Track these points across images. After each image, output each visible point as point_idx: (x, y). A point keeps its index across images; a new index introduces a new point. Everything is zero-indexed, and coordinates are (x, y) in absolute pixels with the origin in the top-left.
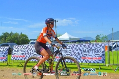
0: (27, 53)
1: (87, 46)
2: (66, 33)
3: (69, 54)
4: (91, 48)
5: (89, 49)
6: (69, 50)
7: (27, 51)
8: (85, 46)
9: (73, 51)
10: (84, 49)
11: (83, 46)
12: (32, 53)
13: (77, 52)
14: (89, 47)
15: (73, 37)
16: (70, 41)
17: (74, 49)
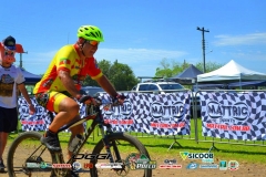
0: (134, 112)
2: (232, 61)
3: (242, 116)
6: (241, 106)
7: (135, 108)
9: (254, 111)
12: (147, 112)
13: (263, 114)
15: (249, 72)
16: (240, 84)
17: (254, 105)
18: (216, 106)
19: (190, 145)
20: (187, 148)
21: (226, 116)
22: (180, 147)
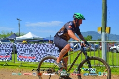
1: (49, 46)
4: (54, 48)
5: (52, 49)
6: (32, 49)
8: (47, 46)
9: (37, 51)
10: (47, 49)
11: (45, 46)
13: (40, 52)
14: (51, 47)
17: (37, 49)
18: (23, 49)
19: (12, 65)
20: (11, 65)
21: (27, 53)
22: (8, 65)
